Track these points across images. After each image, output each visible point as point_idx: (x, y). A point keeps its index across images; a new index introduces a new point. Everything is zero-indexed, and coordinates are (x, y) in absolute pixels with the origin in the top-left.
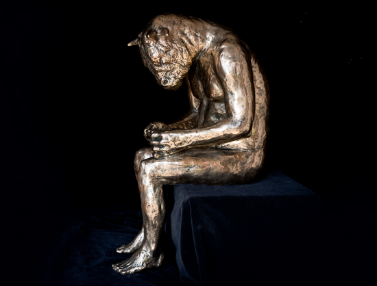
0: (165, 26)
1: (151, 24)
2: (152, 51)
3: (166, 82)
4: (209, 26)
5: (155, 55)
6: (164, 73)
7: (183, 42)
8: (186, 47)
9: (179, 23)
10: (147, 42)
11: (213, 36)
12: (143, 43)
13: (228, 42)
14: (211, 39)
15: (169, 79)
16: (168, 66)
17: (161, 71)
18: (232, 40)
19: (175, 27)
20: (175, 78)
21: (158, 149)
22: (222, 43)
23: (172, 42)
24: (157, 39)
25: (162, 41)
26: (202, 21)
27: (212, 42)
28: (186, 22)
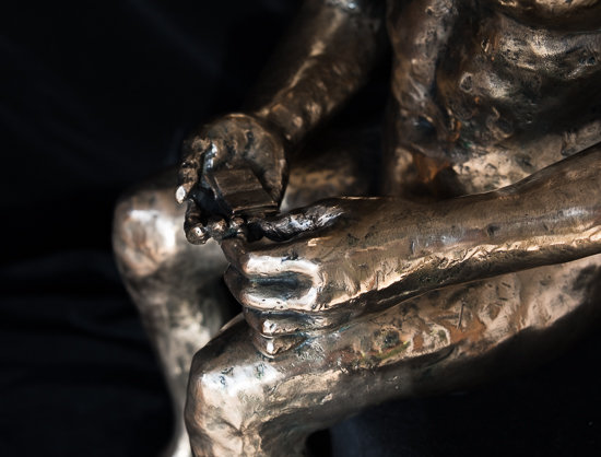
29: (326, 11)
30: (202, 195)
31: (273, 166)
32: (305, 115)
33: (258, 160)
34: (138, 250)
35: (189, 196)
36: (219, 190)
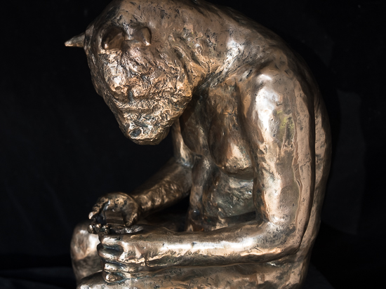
0: (142, 20)
1: (113, 13)
2: (113, 73)
3: (136, 132)
4: (232, 26)
5: (118, 80)
6: (134, 116)
7: (179, 56)
8: (185, 67)
9: (174, 14)
10: (103, 51)
11: (242, 48)
12: (94, 50)
13: (276, 68)
14: (235, 52)
15: (144, 126)
16: (144, 103)
17: (129, 111)
18: (282, 63)
19: (165, 24)
20: (156, 125)
21: (114, 268)
22: (260, 67)
23: (156, 54)
24: (124, 48)
25: (135, 53)
26: (220, 13)
27: (238, 59)
28: (187, 13)
29: (175, 165)
30: (99, 218)
31: (131, 214)
32: (153, 201)
33: (126, 211)
34: (79, 247)
35: (94, 216)
36: (105, 217)
